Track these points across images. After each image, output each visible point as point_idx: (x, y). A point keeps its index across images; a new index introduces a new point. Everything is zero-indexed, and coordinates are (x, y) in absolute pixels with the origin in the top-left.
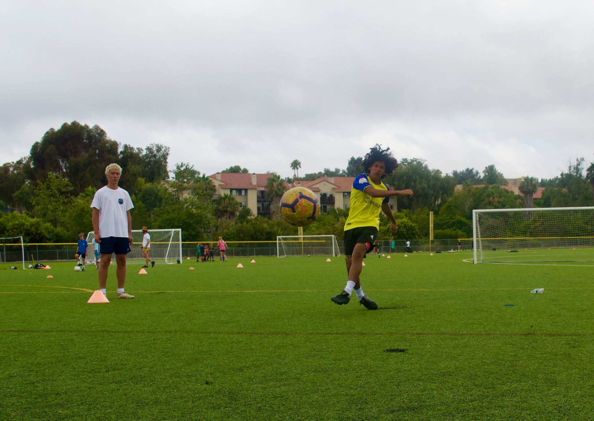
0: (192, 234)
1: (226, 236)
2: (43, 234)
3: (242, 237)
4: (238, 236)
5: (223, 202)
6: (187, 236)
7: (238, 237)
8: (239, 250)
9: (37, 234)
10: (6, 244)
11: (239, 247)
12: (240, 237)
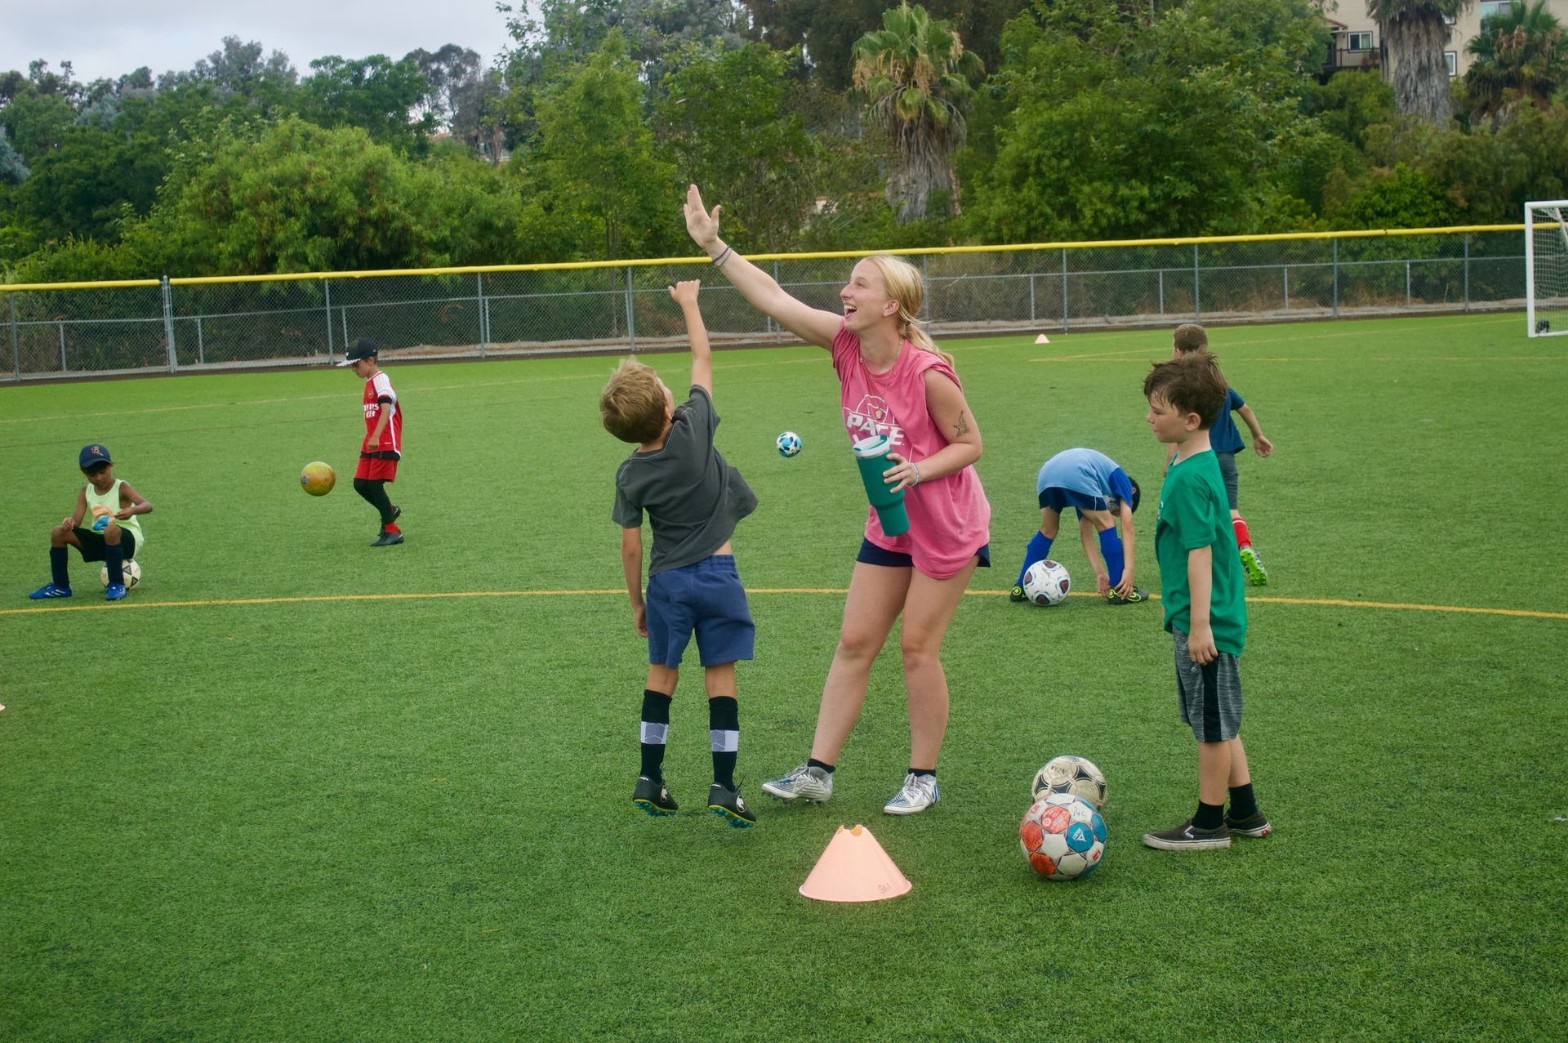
0: (1179, 194)
1: (1376, 197)
2: (397, 224)
3: (1463, 203)
4: (1436, 198)
5: (1503, 39)
6: (1153, 206)
7: (1439, 204)
8: (1444, 272)
9: (364, 221)
10: (173, 281)
11: (1444, 252)
12: (1450, 204)
